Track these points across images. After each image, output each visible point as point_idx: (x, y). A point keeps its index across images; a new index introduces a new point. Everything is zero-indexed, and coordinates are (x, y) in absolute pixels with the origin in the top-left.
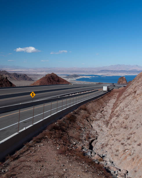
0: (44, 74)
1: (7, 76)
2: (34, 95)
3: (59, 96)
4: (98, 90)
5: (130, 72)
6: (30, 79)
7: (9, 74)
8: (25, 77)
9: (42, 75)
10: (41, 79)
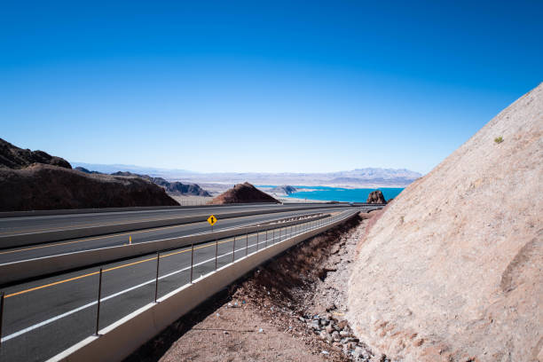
0: (231, 184)
1: (165, 187)
2: (215, 220)
3: (258, 224)
4: (329, 216)
5: (390, 181)
6: (206, 194)
7: (168, 184)
8: (196, 190)
9: (226, 187)
10: (225, 193)
